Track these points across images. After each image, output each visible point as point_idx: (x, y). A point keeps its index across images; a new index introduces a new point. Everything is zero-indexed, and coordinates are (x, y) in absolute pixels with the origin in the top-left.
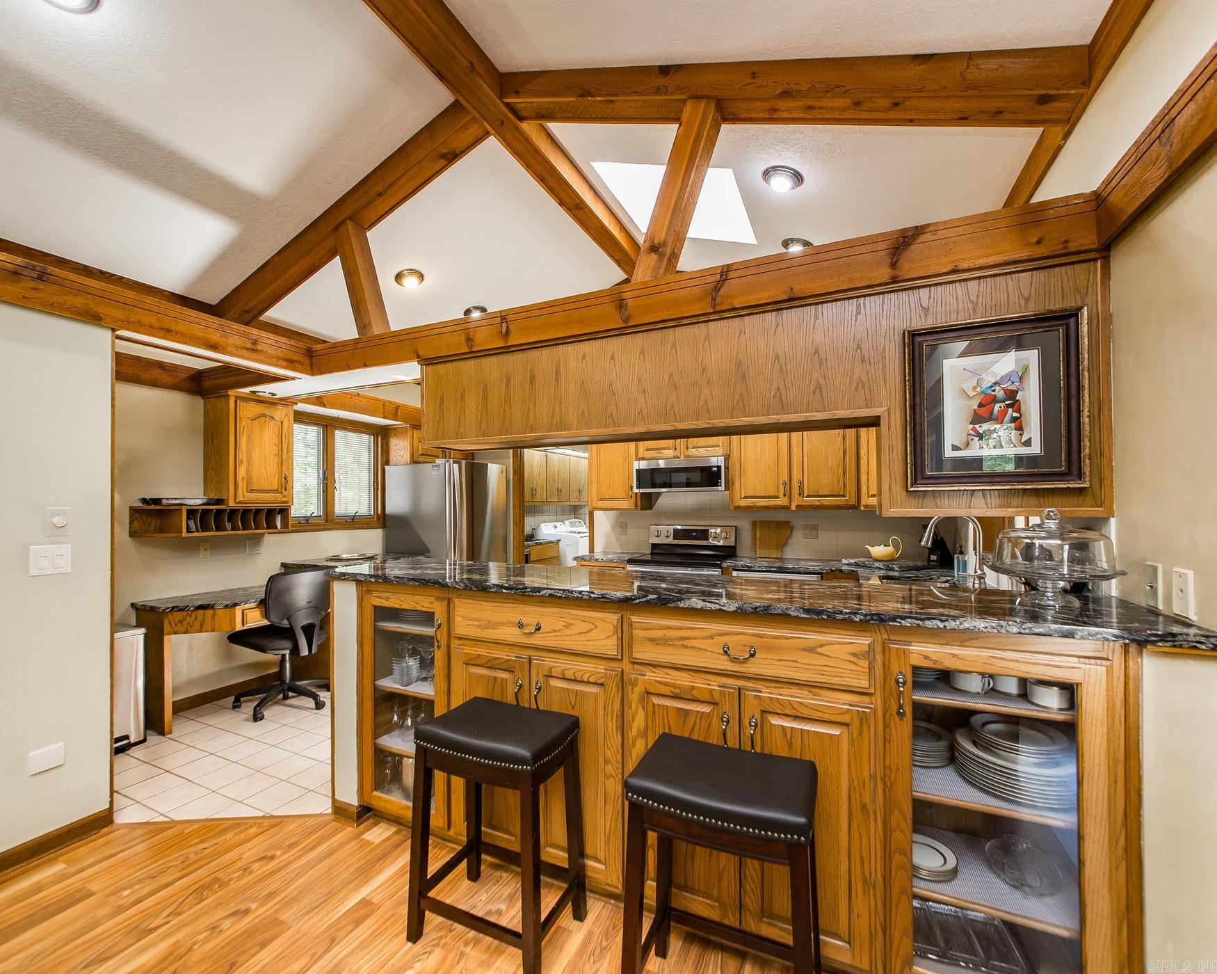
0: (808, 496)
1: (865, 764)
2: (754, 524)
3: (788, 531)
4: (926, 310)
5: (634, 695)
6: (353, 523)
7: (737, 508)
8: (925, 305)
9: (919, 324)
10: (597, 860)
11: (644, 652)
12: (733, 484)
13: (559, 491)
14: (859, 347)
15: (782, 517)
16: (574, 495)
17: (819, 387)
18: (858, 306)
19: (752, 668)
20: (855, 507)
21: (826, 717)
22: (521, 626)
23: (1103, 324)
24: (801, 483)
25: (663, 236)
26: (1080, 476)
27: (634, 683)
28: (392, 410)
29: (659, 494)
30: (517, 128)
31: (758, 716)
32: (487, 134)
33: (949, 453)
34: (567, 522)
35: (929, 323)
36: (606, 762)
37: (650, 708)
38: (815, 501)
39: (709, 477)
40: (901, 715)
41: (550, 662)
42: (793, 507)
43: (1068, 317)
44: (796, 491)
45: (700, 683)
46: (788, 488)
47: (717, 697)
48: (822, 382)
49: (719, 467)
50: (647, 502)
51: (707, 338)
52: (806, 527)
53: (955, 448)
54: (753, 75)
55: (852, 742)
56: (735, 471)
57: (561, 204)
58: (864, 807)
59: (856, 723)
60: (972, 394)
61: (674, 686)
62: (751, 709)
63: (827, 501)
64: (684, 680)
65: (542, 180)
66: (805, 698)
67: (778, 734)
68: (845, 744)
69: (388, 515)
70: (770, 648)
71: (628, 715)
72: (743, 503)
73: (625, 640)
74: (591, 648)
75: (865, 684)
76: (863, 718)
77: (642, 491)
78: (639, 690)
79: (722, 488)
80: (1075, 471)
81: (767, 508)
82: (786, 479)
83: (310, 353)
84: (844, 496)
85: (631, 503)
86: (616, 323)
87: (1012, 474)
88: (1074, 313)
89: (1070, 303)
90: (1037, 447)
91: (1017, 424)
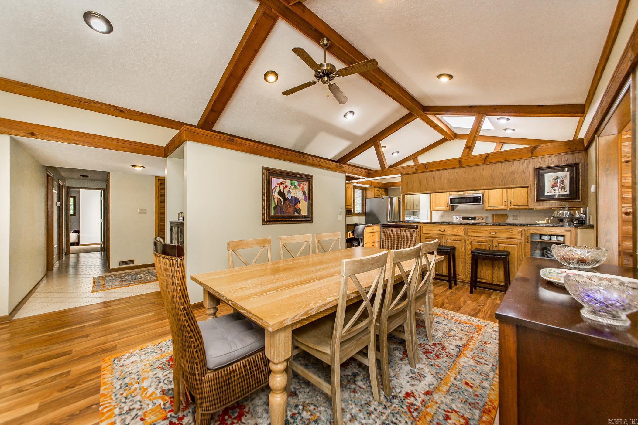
0: (514, 206)
1: (521, 252)
2: (493, 215)
3: (506, 217)
4: (541, 163)
5: (468, 243)
6: (359, 215)
7: (487, 210)
8: (540, 162)
9: (539, 166)
10: (459, 275)
11: (470, 234)
12: (485, 202)
13: (410, 205)
14: (523, 171)
15: (503, 213)
16: (415, 207)
17: (513, 180)
18: (523, 162)
19: (496, 235)
20: (530, 208)
21: (512, 244)
22: (440, 230)
23: (586, 166)
24: (511, 202)
25: (470, 145)
26: (579, 198)
27: (468, 240)
28: (370, 183)
29: (457, 206)
30: (426, 116)
31: (497, 244)
32: (417, 118)
33: (546, 194)
34: (412, 217)
35: (541, 166)
36: (462, 256)
37: (472, 245)
38: (516, 207)
39: (476, 200)
40: (528, 242)
41: (447, 237)
42: (508, 209)
43: (576, 165)
44: (509, 204)
45: (484, 239)
46: (506, 203)
47: (488, 242)
48: (514, 179)
49: (480, 197)
50: (452, 208)
51: (483, 169)
52: (513, 216)
53: (547, 193)
54: (495, 109)
55: (518, 248)
56: (486, 198)
57: (431, 126)
58: (520, 260)
59: (519, 244)
60: (552, 181)
61: (478, 240)
62: (496, 243)
63: (521, 207)
64: (480, 239)
65: (427, 123)
66: (507, 240)
67: (502, 247)
68: (516, 248)
69: (367, 212)
70: (499, 232)
71: (467, 246)
72: (489, 208)
73: (466, 232)
74: (458, 234)
75: (521, 237)
76: (520, 243)
77: (452, 204)
78: (470, 241)
79: (481, 203)
80: (578, 197)
81: (498, 209)
82: (506, 200)
83: (369, 173)
84: (528, 205)
85: (447, 209)
86: (458, 165)
87: (562, 198)
88: (578, 164)
89: (577, 162)
90: (568, 193)
91: (563, 188)
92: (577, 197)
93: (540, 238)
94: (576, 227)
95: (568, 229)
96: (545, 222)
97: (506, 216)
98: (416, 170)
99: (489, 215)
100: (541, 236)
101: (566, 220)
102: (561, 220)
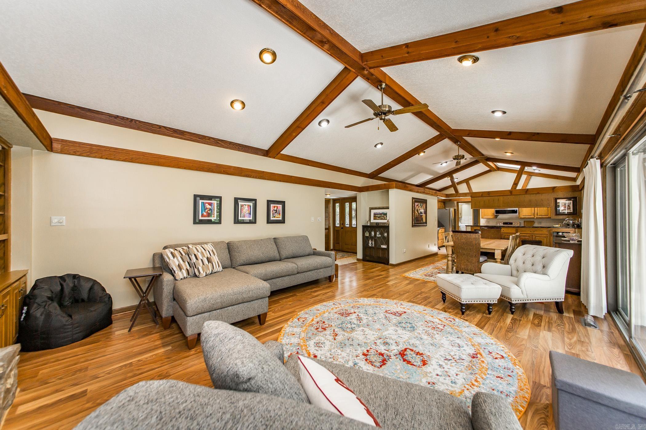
0: (539, 216)
2: (525, 222)
8: (557, 195)
9: (556, 197)
12: (520, 214)
14: (548, 199)
15: (532, 220)
17: (542, 203)
18: (548, 194)
19: (534, 233)
20: (550, 218)
25: (517, 183)
29: (498, 215)
30: (486, 162)
32: (480, 163)
35: (558, 197)
39: (514, 212)
40: (551, 236)
42: (535, 218)
44: (536, 214)
45: (527, 235)
47: (530, 236)
49: (517, 210)
51: (525, 197)
52: (539, 222)
53: (561, 211)
56: (521, 211)
60: (563, 205)
61: (524, 235)
63: (543, 217)
66: (540, 235)
70: (536, 231)
72: (522, 217)
75: (547, 233)
77: (496, 214)
79: (518, 214)
81: (528, 218)
82: (533, 212)
83: (447, 195)
84: (548, 216)
85: (493, 217)
86: (510, 194)
87: (569, 214)
88: (577, 197)
89: (576, 196)
90: (572, 211)
91: (570, 209)
92: (576, 214)
93: (558, 234)
94: (575, 228)
95: (571, 229)
96: (559, 226)
97: (533, 222)
98: (482, 195)
99: (522, 222)
100: (558, 233)
101: (570, 225)
102: (568, 225)
